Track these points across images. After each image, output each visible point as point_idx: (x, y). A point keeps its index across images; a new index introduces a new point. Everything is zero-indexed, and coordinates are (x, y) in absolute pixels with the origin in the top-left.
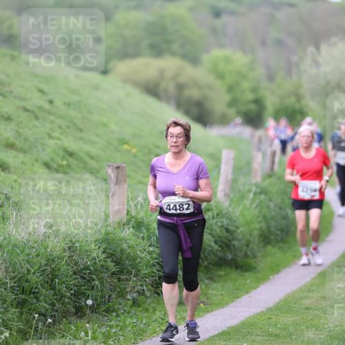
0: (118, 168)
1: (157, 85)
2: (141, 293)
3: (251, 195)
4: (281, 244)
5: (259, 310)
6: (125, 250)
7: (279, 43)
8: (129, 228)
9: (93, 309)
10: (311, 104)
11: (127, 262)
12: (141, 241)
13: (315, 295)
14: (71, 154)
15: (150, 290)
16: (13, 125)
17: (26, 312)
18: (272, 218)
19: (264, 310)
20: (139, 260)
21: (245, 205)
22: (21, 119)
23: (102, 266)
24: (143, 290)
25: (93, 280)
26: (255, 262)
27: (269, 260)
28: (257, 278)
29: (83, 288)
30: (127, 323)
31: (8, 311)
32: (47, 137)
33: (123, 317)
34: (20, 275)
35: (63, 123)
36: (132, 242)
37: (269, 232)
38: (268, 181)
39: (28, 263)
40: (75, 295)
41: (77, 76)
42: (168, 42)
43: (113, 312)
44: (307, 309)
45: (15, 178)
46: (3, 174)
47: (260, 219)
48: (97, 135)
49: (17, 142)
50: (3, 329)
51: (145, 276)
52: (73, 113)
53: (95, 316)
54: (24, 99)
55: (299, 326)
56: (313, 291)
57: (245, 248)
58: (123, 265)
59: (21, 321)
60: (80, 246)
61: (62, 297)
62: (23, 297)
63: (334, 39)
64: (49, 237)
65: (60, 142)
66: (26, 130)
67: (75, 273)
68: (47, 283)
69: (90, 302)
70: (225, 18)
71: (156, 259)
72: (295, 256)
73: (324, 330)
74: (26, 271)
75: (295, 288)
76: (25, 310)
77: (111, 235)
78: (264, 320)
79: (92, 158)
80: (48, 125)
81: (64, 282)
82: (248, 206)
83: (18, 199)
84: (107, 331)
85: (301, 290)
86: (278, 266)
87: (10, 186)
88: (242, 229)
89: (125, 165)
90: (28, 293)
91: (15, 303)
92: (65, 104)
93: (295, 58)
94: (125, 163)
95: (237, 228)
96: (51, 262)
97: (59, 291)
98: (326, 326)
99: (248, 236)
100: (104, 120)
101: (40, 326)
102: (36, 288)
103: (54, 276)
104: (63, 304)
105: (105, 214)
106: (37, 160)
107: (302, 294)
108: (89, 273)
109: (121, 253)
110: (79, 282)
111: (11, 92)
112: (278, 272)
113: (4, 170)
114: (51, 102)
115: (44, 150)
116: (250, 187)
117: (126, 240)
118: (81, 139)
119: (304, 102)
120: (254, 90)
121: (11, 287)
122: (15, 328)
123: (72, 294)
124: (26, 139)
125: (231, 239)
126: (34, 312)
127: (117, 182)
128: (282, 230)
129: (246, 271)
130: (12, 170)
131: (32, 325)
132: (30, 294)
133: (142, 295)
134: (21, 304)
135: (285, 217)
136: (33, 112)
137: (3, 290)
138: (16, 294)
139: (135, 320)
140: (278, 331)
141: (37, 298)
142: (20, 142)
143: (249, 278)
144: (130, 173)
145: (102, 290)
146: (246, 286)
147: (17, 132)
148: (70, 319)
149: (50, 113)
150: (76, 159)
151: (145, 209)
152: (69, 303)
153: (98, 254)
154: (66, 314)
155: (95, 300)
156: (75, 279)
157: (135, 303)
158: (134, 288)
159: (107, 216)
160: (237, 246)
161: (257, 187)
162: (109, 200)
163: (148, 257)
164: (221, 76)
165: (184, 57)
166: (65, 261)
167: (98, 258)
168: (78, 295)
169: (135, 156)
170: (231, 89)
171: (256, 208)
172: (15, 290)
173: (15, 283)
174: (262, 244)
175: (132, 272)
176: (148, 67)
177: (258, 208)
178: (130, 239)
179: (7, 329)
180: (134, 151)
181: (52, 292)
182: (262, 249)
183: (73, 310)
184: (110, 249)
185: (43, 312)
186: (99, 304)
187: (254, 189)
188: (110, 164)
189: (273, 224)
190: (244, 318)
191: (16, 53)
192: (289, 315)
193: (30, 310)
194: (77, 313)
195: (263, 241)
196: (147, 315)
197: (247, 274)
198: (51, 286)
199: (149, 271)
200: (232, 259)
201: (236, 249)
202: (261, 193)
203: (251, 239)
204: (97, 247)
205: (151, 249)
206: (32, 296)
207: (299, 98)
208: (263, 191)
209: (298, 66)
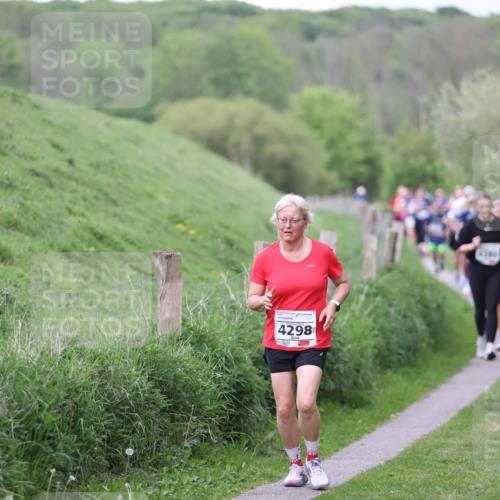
0: (169, 257)
1: (225, 138)
2: (205, 438)
3: (362, 298)
4: (406, 369)
5: (375, 464)
6: (180, 377)
7: (401, 77)
8: (186, 345)
9: (135, 461)
10: (448, 166)
11: (184, 394)
12: (204, 363)
13: (457, 442)
14: (101, 238)
15: (217, 434)
16: (16, 195)
17: (39, 466)
18: (393, 331)
19: (382, 463)
20: (201, 390)
21: (353, 312)
22: (27, 187)
23: (147, 399)
24: (208, 434)
25: (135, 419)
26: (369, 394)
27: (389, 391)
28: (372, 417)
29: (120, 431)
30: (185, 481)
31: (12, 464)
32: (66, 212)
33: (178, 473)
34: (29, 413)
35: (89, 193)
36: (190, 365)
37: (388, 350)
38: (387, 277)
39: (41, 395)
40: (108, 442)
41: (108, 124)
42: (240, 76)
43: (163, 466)
44: (444, 462)
45: (21, 271)
46: (2, 266)
47: (376, 332)
48: (139, 211)
49: (23, 220)
50: (4, 490)
51: (209, 415)
52: (102, 178)
53: (137, 471)
54: (32, 158)
55: (434, 488)
56: (453, 436)
57: (354, 373)
58: (178, 397)
59: (31, 480)
60: (116, 370)
61: (89, 444)
62: (34, 443)
63: (480, 72)
64: (70, 358)
65: (85, 221)
66: (35, 203)
67: (108, 410)
68: (69, 424)
69: (130, 452)
70: (321, 42)
71: (225, 389)
72: (427, 386)
73: (469, 493)
74: (37, 407)
75: (426, 431)
76: (36, 462)
77: (160, 355)
78: (382, 478)
79: (132, 243)
80: (68, 196)
81: (92, 423)
82: (357, 313)
83: (24, 303)
84: (156, 493)
85: (435, 435)
86: (402, 400)
87: (13, 283)
88: (349, 346)
89: (179, 253)
90: (40, 437)
91: (21, 453)
92: (91, 165)
93: (424, 99)
94: (180, 251)
95: (343, 345)
96: (73, 393)
97: (85, 435)
98: (473, 487)
99: (358, 356)
100: (149, 188)
101: (58, 487)
102: (52, 431)
103: (79, 414)
104: (91, 454)
105: (151, 324)
106: (51, 246)
107: (436, 440)
108: (128, 410)
109: (175, 380)
110: (113, 423)
111: (13, 147)
112: (402, 408)
113: (4, 260)
114: (71, 162)
115: (61, 231)
116: (362, 285)
117: (181, 362)
118: (115, 215)
119: (437, 164)
120: (366, 145)
121: (16, 430)
122: (22, 488)
123: (104, 440)
124: (36, 216)
125: (333, 361)
126: (50, 466)
127: (168, 279)
128: (408, 349)
129: (357, 407)
130: (17, 260)
131: (46, 484)
132: (43, 439)
133: (206, 441)
134: (30, 454)
135: (412, 330)
136: (45, 177)
137: (5, 435)
138: (24, 440)
139: (195, 478)
140: (404, 494)
141: (53, 446)
142: (27, 220)
143: (360, 417)
144: (187, 266)
145: (148, 435)
146: (357, 429)
147: (23, 205)
148: (102, 475)
149: (69, 178)
150: (109, 245)
151: (209, 316)
152: (99, 453)
153: (140, 381)
154: (95, 469)
155: (137, 448)
156: (108, 418)
157: (196, 453)
158: (194, 430)
159: (154, 327)
160: (342, 372)
161: (371, 286)
162: (156, 304)
163: (214, 387)
164: (316, 125)
165: (263, 97)
166: (93, 392)
167: (142, 387)
168: (113, 441)
169: (193, 240)
170: (331, 144)
171: (370, 314)
172: (21, 433)
173: (21, 423)
174: (378, 368)
175: (190, 408)
176: (211, 111)
177: (373, 316)
178: (187, 361)
179: (11, 490)
180: (192, 232)
181: (76, 437)
182: (378, 376)
183: (106, 463)
184: (159, 376)
185: (62, 466)
186: (144, 455)
187: (366, 288)
188: (158, 252)
189: (395, 339)
190: (354, 475)
191: (19, 92)
192: (418, 470)
193: (43, 462)
194: (112, 467)
195: (380, 364)
196: (212, 470)
197: (357, 411)
198: (73, 427)
199: (216, 407)
200: (335, 390)
201: (341, 375)
202: (376, 295)
203: (363, 361)
204: (140, 372)
205: (219, 375)
206: (46, 442)
207: (430, 156)
208: (379, 292)
209: (428, 110)
